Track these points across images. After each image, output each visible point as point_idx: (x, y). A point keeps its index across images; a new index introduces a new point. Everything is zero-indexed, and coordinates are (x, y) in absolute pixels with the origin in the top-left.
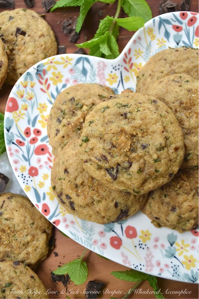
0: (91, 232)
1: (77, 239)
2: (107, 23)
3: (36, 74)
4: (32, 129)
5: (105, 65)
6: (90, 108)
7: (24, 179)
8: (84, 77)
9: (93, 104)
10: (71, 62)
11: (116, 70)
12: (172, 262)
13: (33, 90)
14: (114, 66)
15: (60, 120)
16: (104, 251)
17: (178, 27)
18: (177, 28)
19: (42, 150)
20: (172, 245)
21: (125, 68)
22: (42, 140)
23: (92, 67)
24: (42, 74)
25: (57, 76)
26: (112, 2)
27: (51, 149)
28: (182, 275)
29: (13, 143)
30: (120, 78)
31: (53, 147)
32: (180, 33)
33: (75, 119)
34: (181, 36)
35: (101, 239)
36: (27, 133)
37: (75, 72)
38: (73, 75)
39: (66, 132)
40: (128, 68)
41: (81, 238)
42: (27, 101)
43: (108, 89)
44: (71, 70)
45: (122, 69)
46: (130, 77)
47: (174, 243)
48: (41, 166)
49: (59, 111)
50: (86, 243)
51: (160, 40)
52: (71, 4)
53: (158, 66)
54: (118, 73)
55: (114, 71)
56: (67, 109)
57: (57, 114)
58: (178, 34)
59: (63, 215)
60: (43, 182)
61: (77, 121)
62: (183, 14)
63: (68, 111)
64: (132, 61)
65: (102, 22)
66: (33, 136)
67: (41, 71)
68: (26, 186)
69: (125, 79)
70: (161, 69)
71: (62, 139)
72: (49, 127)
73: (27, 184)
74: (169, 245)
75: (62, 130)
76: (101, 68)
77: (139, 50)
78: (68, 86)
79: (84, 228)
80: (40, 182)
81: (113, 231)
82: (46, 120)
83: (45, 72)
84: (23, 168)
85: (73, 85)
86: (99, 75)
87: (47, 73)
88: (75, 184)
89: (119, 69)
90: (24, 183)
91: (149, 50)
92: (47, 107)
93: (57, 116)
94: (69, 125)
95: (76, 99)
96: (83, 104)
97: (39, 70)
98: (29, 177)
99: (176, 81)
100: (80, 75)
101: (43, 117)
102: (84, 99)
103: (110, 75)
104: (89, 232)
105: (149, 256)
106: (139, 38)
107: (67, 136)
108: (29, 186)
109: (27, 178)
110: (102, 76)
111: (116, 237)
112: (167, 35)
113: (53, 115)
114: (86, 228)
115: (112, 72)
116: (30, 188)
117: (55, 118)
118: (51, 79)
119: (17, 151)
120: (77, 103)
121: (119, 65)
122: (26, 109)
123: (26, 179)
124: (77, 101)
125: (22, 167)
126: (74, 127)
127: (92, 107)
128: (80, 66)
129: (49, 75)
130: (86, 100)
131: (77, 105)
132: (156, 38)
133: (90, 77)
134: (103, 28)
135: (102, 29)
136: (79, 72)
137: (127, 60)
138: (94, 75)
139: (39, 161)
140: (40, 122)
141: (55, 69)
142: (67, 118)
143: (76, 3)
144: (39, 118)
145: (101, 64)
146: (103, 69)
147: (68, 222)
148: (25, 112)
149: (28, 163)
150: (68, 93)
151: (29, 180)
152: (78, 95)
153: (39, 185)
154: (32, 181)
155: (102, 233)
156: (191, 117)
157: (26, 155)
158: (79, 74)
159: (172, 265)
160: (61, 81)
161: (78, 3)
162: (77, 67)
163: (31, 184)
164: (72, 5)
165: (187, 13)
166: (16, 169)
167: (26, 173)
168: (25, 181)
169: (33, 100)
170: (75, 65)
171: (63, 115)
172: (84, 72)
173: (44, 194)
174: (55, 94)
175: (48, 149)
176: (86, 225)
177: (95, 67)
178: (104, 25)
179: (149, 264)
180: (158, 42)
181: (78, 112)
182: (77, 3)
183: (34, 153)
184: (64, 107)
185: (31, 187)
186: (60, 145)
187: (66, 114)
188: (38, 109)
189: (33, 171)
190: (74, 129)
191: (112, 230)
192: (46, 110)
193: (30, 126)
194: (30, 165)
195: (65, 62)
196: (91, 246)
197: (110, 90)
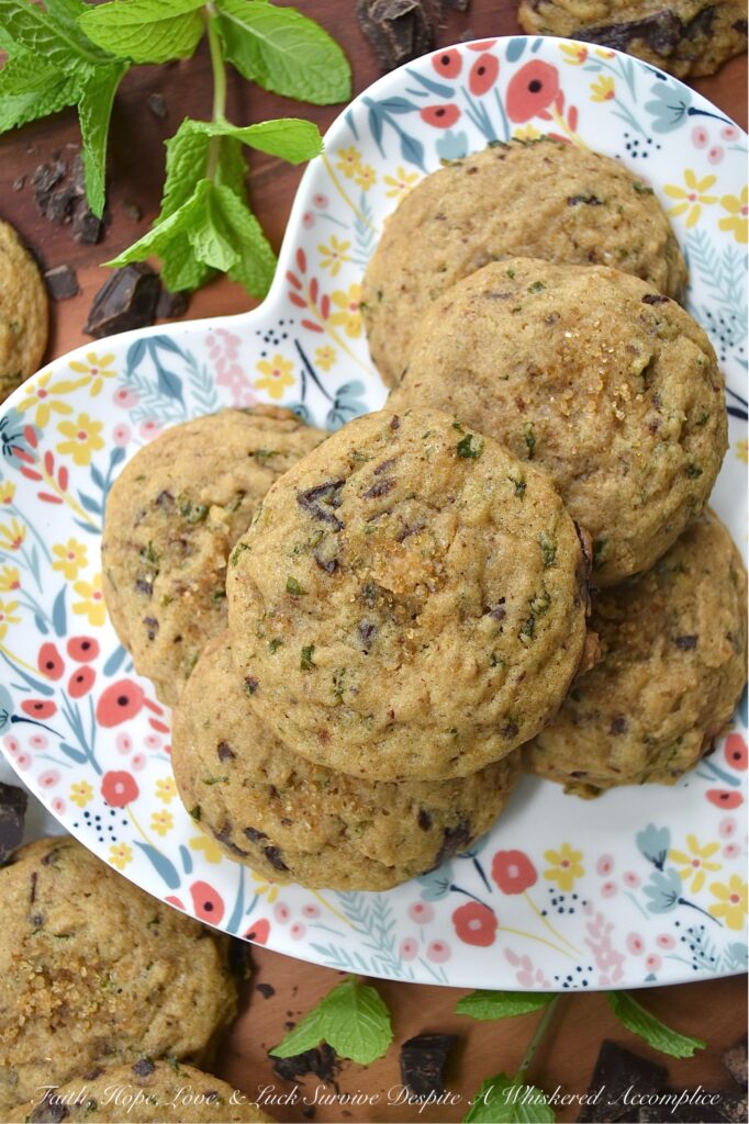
0: (382, 918)
1: (345, 961)
2: (191, 145)
3: (4, 453)
4: (62, 646)
5: (233, 341)
6: (235, 509)
7: (99, 828)
8: (176, 403)
9: (242, 493)
10: (110, 368)
11: (276, 342)
12: (677, 924)
13: (13, 512)
14: (265, 333)
15: (147, 584)
16: (447, 966)
17: (441, 112)
18: (441, 116)
19: (121, 703)
20: (659, 865)
21: (308, 325)
22: (110, 668)
23: (189, 359)
24: (26, 445)
25: (80, 430)
26: (187, 52)
27: (149, 690)
28: (724, 956)
29: (15, 719)
30: (300, 366)
31: (153, 679)
32: (456, 129)
33: (195, 564)
34: (463, 137)
35: (422, 931)
36: (50, 665)
37: (138, 397)
38: (135, 408)
39: (182, 619)
40: (315, 319)
41: (356, 955)
42: (8, 556)
43: (273, 414)
44: (123, 395)
45: (297, 331)
46: (334, 345)
47: (663, 855)
48: (137, 760)
49: (134, 553)
50: (379, 963)
51: (394, 175)
52: (41, 107)
53: (420, 250)
54: (287, 351)
55: (269, 347)
56: (158, 538)
57: (128, 567)
58: (449, 135)
59: (272, 899)
60: (164, 812)
61: (204, 571)
62: (445, 60)
63: (164, 545)
64: (324, 290)
65: (174, 147)
66: (71, 667)
67: (18, 435)
68: (113, 849)
69: (318, 363)
70: (436, 257)
71: (176, 646)
72: (119, 616)
73: (114, 839)
74: (651, 868)
75: (165, 619)
76: (222, 354)
77: (334, 240)
78: (132, 451)
79: (354, 914)
80: (155, 816)
81: (454, 888)
82: (97, 596)
83: (32, 435)
84: (82, 791)
85: (145, 442)
86: (225, 379)
87: (42, 436)
88: (265, 787)
89: (285, 336)
90: (101, 839)
91: (368, 226)
92: (83, 549)
93: (130, 574)
94: (182, 595)
95: (176, 494)
96: (207, 503)
97: (9, 436)
98: (113, 813)
99: (497, 296)
100: (159, 398)
101: (81, 588)
102: (206, 485)
103: (262, 367)
104: (377, 921)
105: (599, 927)
106: (320, 200)
107: (190, 630)
108: (123, 845)
109: (106, 821)
110: (236, 379)
111: (470, 905)
112: (412, 149)
113: (117, 573)
114: (363, 912)
115: (264, 354)
116: (130, 850)
117: (127, 580)
118: (63, 449)
119: (37, 740)
120: (185, 508)
121: (281, 323)
122: (16, 585)
123: (104, 824)
124: (179, 498)
125: (74, 787)
126: (201, 593)
127: (239, 504)
128: (147, 369)
129: (50, 441)
130: (210, 486)
131: (186, 512)
132: (379, 176)
133: (197, 397)
134: (184, 166)
135: (180, 174)
136: (150, 392)
137: (304, 294)
138: (207, 384)
139: (126, 744)
140: (79, 609)
141: (64, 409)
142: (168, 567)
143: (58, 100)
144: (72, 599)
145: (220, 340)
146: (233, 354)
147: (297, 917)
148: (16, 595)
149: (88, 766)
150: (141, 478)
151: (116, 821)
152: (179, 477)
153: (153, 827)
154: (125, 823)
155: (419, 908)
156: (579, 412)
157: (73, 742)
158: (153, 397)
159: (681, 931)
160: (99, 445)
161: (66, 97)
162: (136, 377)
163: (126, 836)
164: (47, 112)
165: (455, 51)
166: (59, 805)
167: (97, 805)
168: (105, 833)
169: (29, 542)
170: (130, 372)
171: (150, 563)
172: (169, 385)
173: (183, 850)
174: (96, 494)
175: (141, 691)
176: (357, 904)
177: (202, 356)
178: (184, 156)
179: (604, 956)
180: (390, 188)
181: (198, 536)
182: (61, 96)
183: (97, 723)
184: (144, 535)
185: (130, 844)
186: (176, 668)
187: (159, 557)
188: (57, 567)
189: (120, 788)
190: (204, 602)
191: (449, 887)
192: (84, 563)
193: (52, 637)
194: (98, 770)
195: (89, 374)
196: (398, 967)
197: (282, 415)
